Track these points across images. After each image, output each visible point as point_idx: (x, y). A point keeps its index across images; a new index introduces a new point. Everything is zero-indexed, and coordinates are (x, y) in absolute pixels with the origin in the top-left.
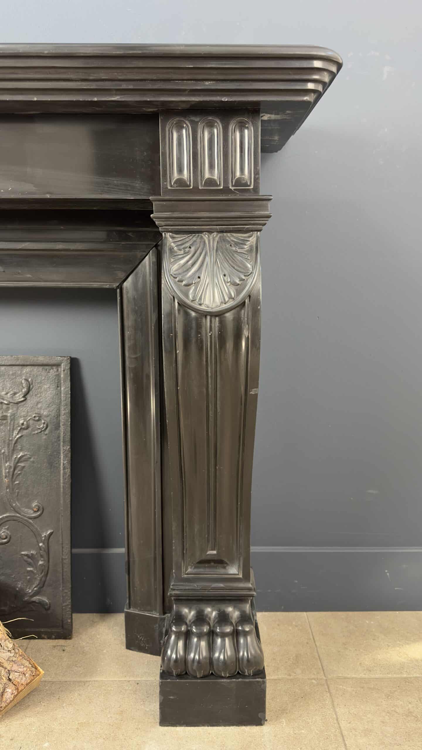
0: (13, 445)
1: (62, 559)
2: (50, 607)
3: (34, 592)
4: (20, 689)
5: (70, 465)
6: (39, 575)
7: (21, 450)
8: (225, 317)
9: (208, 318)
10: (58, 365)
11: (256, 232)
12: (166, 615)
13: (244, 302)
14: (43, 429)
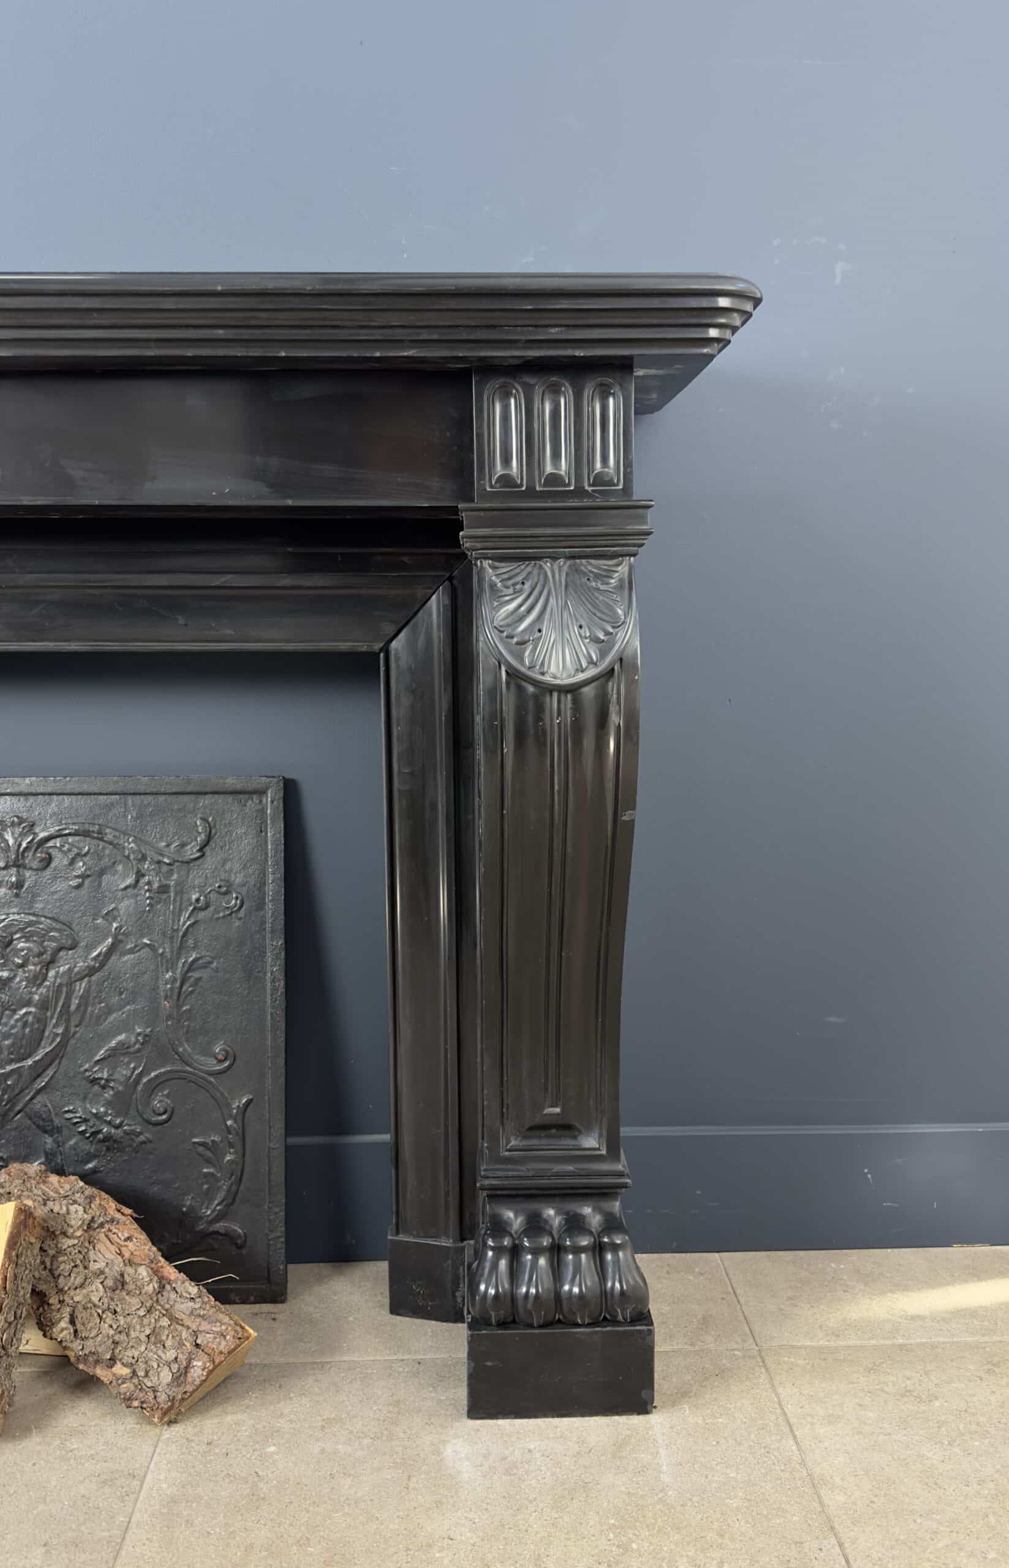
0: (179, 939)
1: (269, 1148)
2: (245, 1241)
3: (216, 1213)
4: (217, 1361)
5: (284, 974)
6: (225, 1181)
7: (194, 948)
8: (580, 694)
9: (555, 695)
10: (262, 792)
11: (628, 558)
12: (466, 1242)
13: (613, 670)
14: (236, 908)
